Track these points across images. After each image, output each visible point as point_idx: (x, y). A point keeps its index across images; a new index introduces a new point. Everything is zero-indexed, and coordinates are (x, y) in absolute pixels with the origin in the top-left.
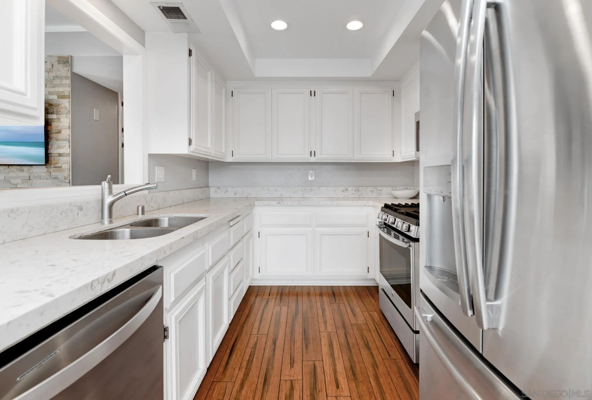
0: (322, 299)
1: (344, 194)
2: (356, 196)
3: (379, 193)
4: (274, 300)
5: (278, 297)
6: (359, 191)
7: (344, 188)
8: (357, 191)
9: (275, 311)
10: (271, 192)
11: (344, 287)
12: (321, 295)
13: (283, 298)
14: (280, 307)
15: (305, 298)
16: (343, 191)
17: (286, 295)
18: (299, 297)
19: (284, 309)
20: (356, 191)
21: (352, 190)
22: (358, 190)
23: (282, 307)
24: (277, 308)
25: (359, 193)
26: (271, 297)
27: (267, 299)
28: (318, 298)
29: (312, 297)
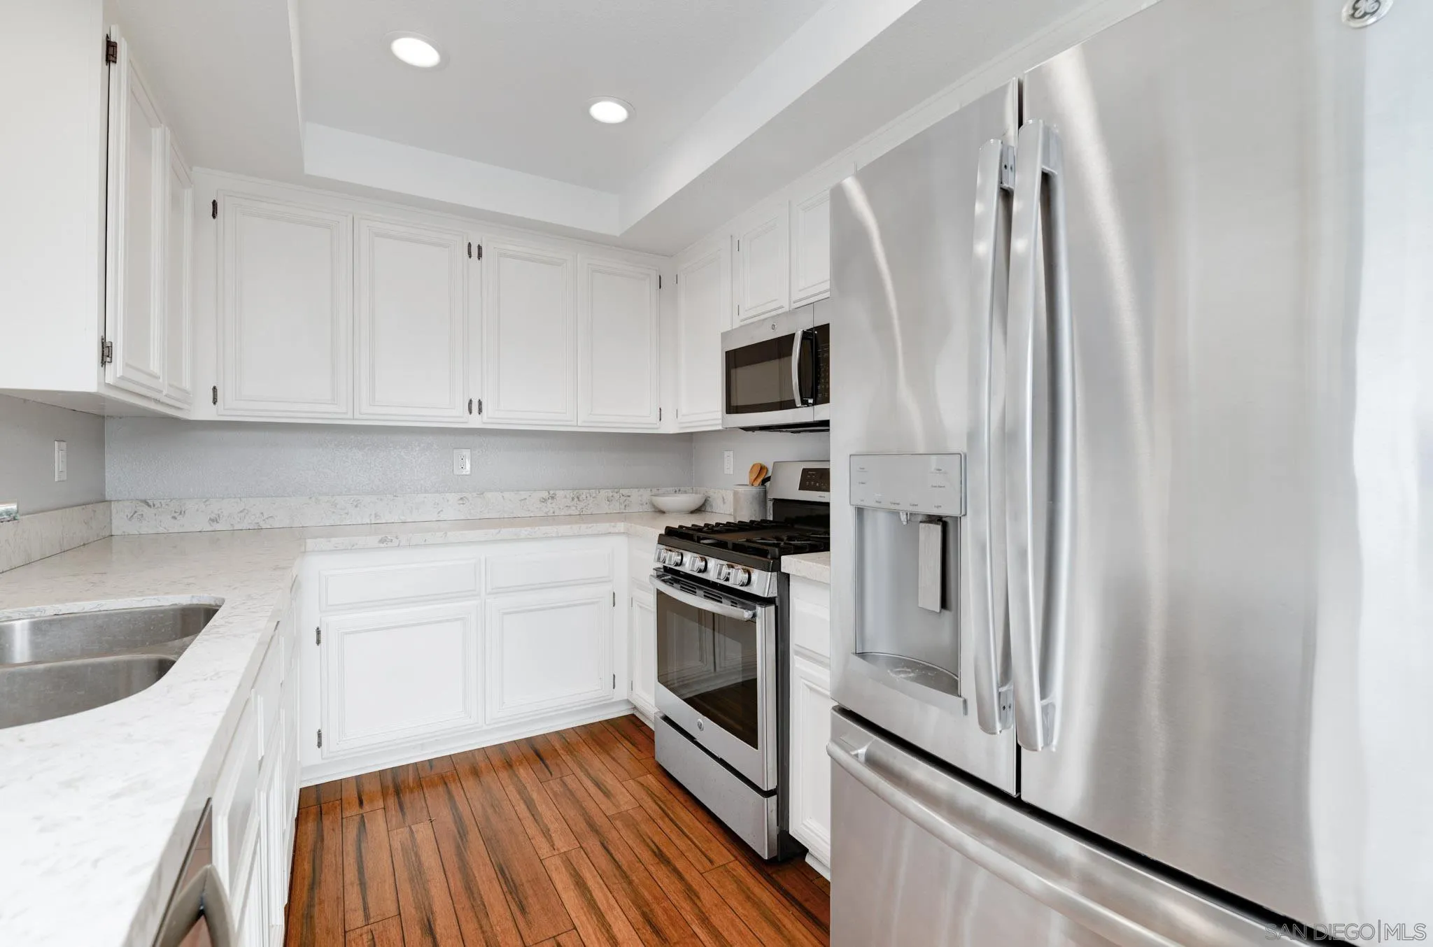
0: (516, 776)
1: (546, 507)
2: (573, 511)
3: (625, 503)
4: (380, 813)
5: (392, 801)
6: (581, 499)
7: (545, 494)
8: (576, 499)
9: (397, 845)
10: (341, 509)
11: (558, 732)
12: (509, 765)
13: (407, 798)
14: (408, 828)
15: (469, 783)
16: (544, 500)
17: (412, 791)
18: (453, 787)
19: (423, 832)
20: (573, 499)
21: (566, 497)
22: (578, 498)
23: (412, 826)
24: (400, 836)
25: (581, 505)
26: (367, 807)
27: (357, 819)
28: (504, 775)
29: (488, 778)
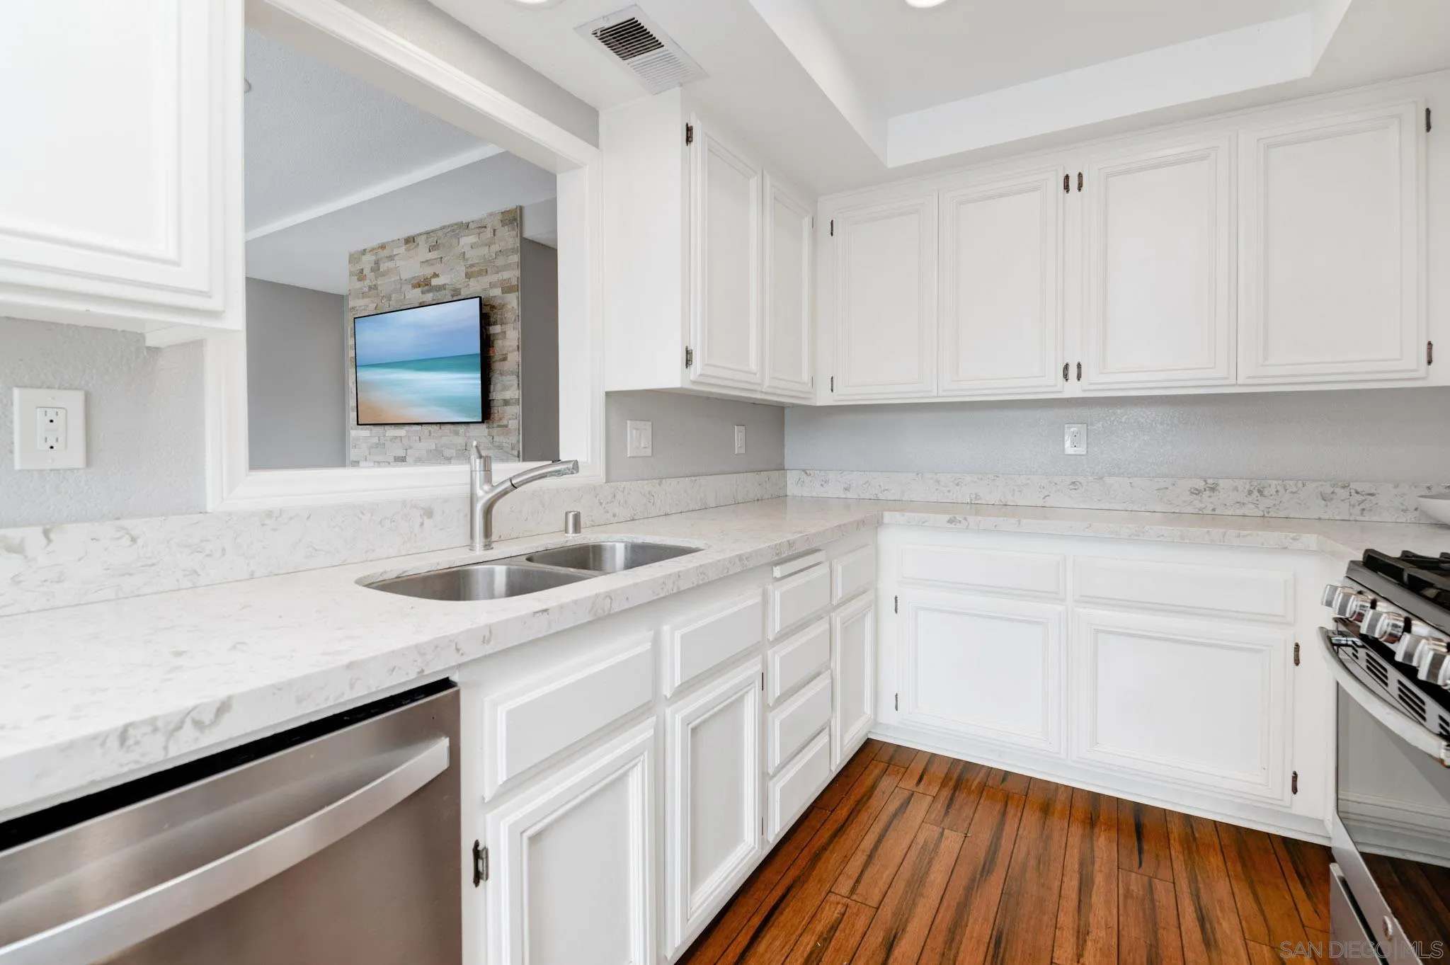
0: (1092, 840)
1: (1201, 501)
2: (1249, 510)
3: (1362, 506)
4: (929, 799)
5: (946, 793)
6: (1265, 493)
7: (1200, 484)
8: (1256, 493)
9: (921, 839)
11: (1187, 818)
12: (1092, 821)
13: (961, 796)
14: (941, 830)
15: (1031, 818)
16: (1196, 492)
17: (970, 792)
18: (1011, 811)
19: (952, 841)
20: (1250, 493)
21: (1236, 489)
22: (1259, 491)
23: (946, 831)
24: (929, 833)
25: (1269, 503)
26: (921, 788)
27: (907, 794)
28: (1076, 832)
29: (1057, 823)
